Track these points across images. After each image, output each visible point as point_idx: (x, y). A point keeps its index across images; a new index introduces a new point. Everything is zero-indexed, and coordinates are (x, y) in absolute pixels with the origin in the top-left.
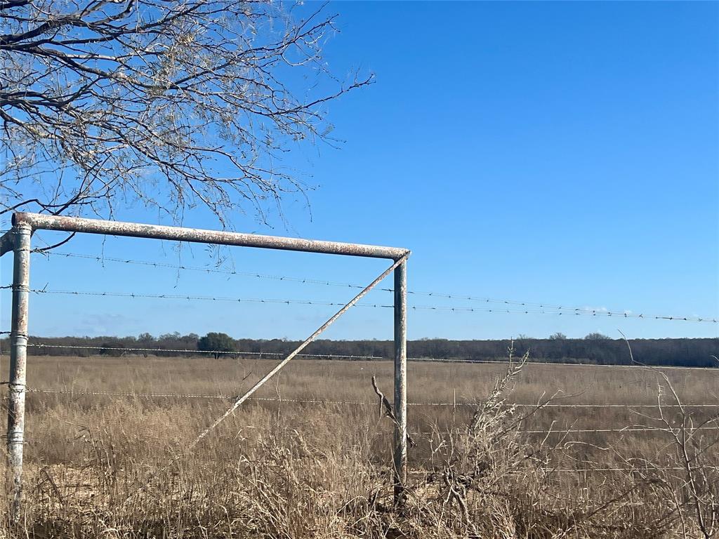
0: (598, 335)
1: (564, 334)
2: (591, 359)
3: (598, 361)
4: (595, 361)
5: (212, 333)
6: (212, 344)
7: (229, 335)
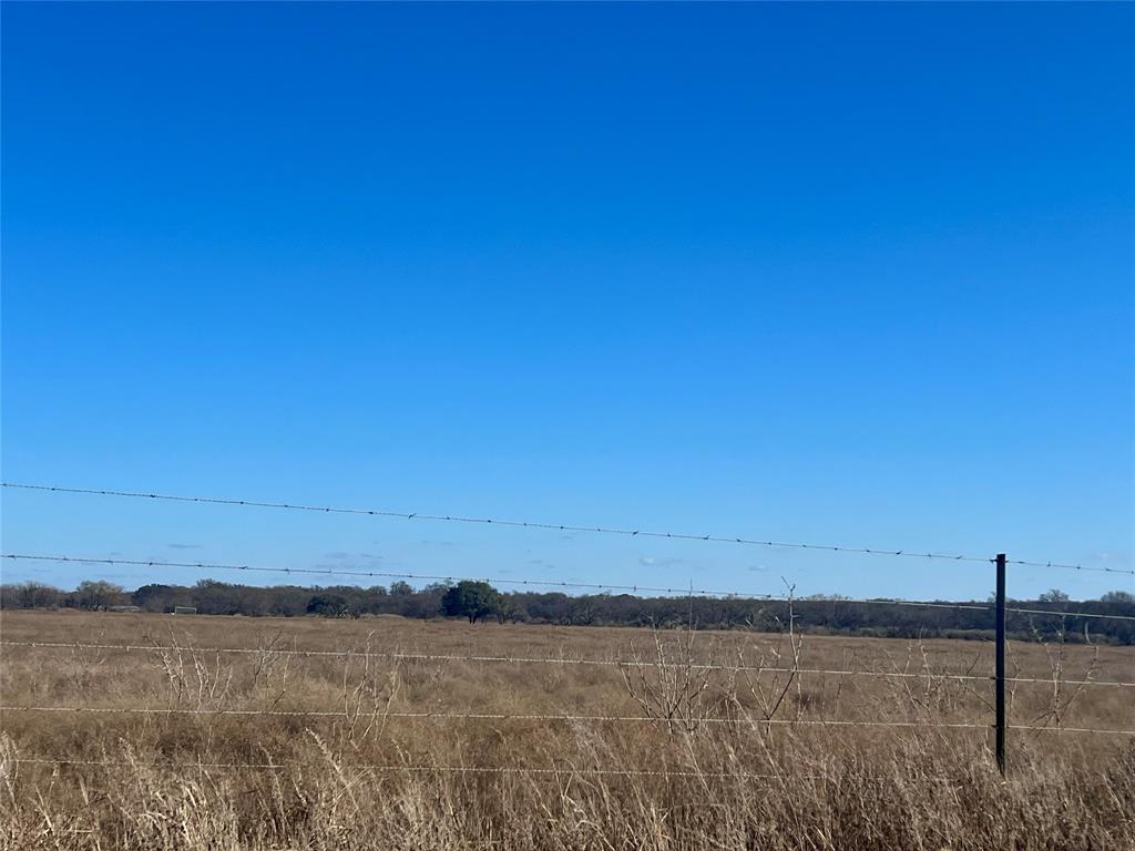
0: (1123, 595)
1: (1063, 591)
2: (1108, 634)
3: (1121, 638)
4: (1115, 639)
5: (466, 582)
6: (464, 599)
7: (493, 585)
